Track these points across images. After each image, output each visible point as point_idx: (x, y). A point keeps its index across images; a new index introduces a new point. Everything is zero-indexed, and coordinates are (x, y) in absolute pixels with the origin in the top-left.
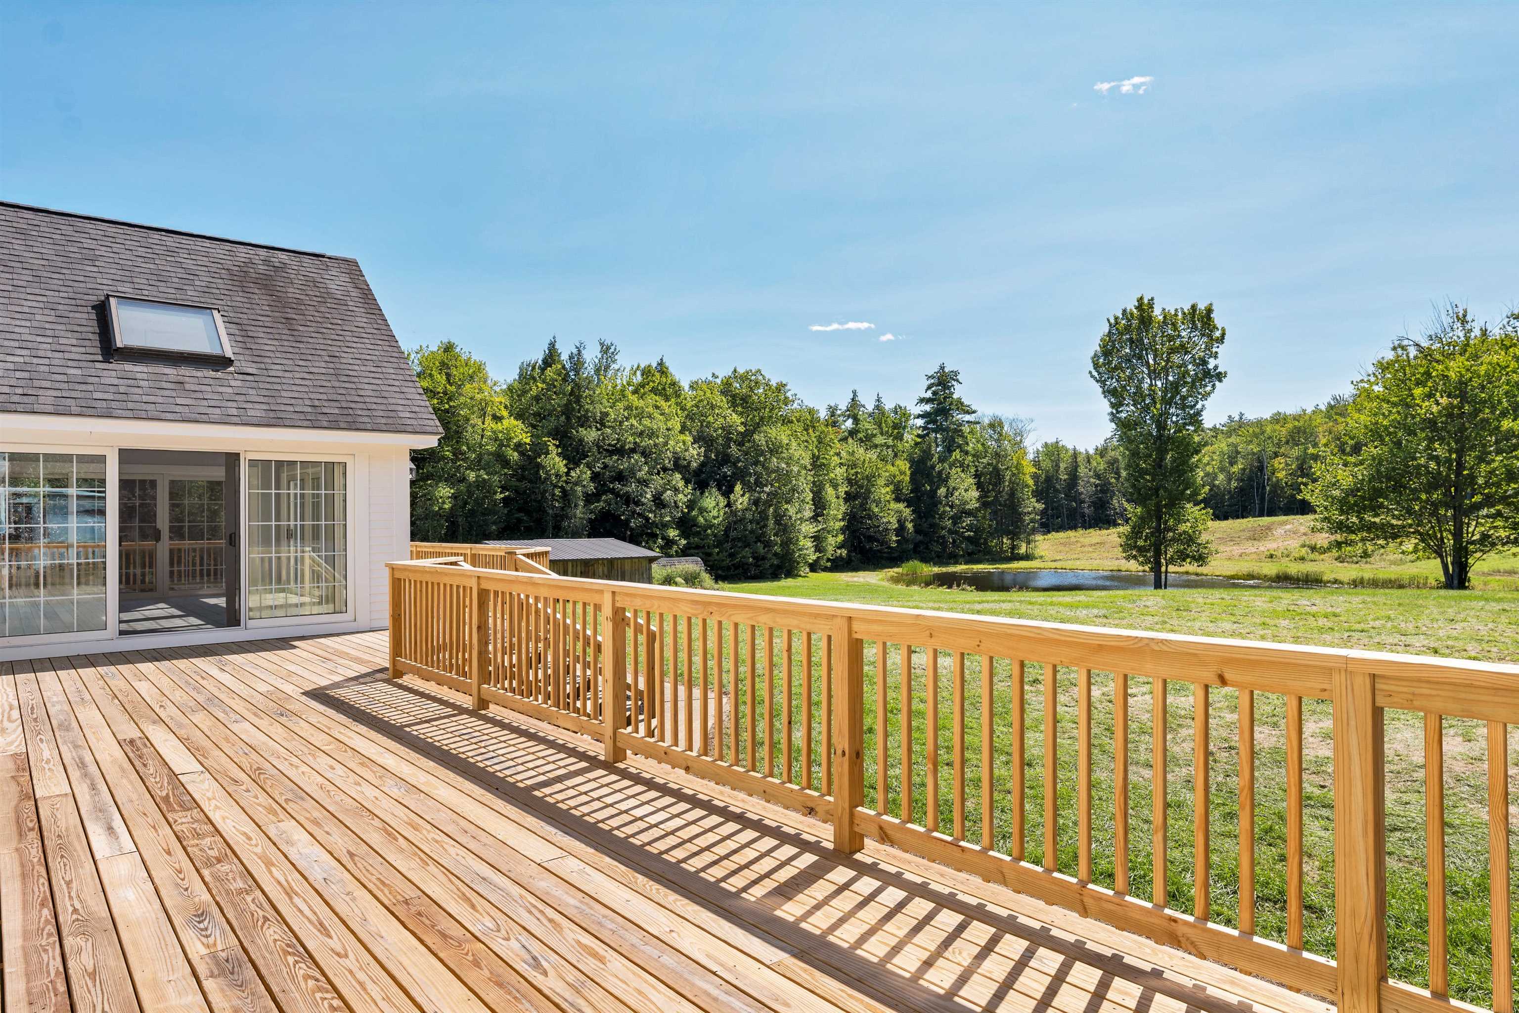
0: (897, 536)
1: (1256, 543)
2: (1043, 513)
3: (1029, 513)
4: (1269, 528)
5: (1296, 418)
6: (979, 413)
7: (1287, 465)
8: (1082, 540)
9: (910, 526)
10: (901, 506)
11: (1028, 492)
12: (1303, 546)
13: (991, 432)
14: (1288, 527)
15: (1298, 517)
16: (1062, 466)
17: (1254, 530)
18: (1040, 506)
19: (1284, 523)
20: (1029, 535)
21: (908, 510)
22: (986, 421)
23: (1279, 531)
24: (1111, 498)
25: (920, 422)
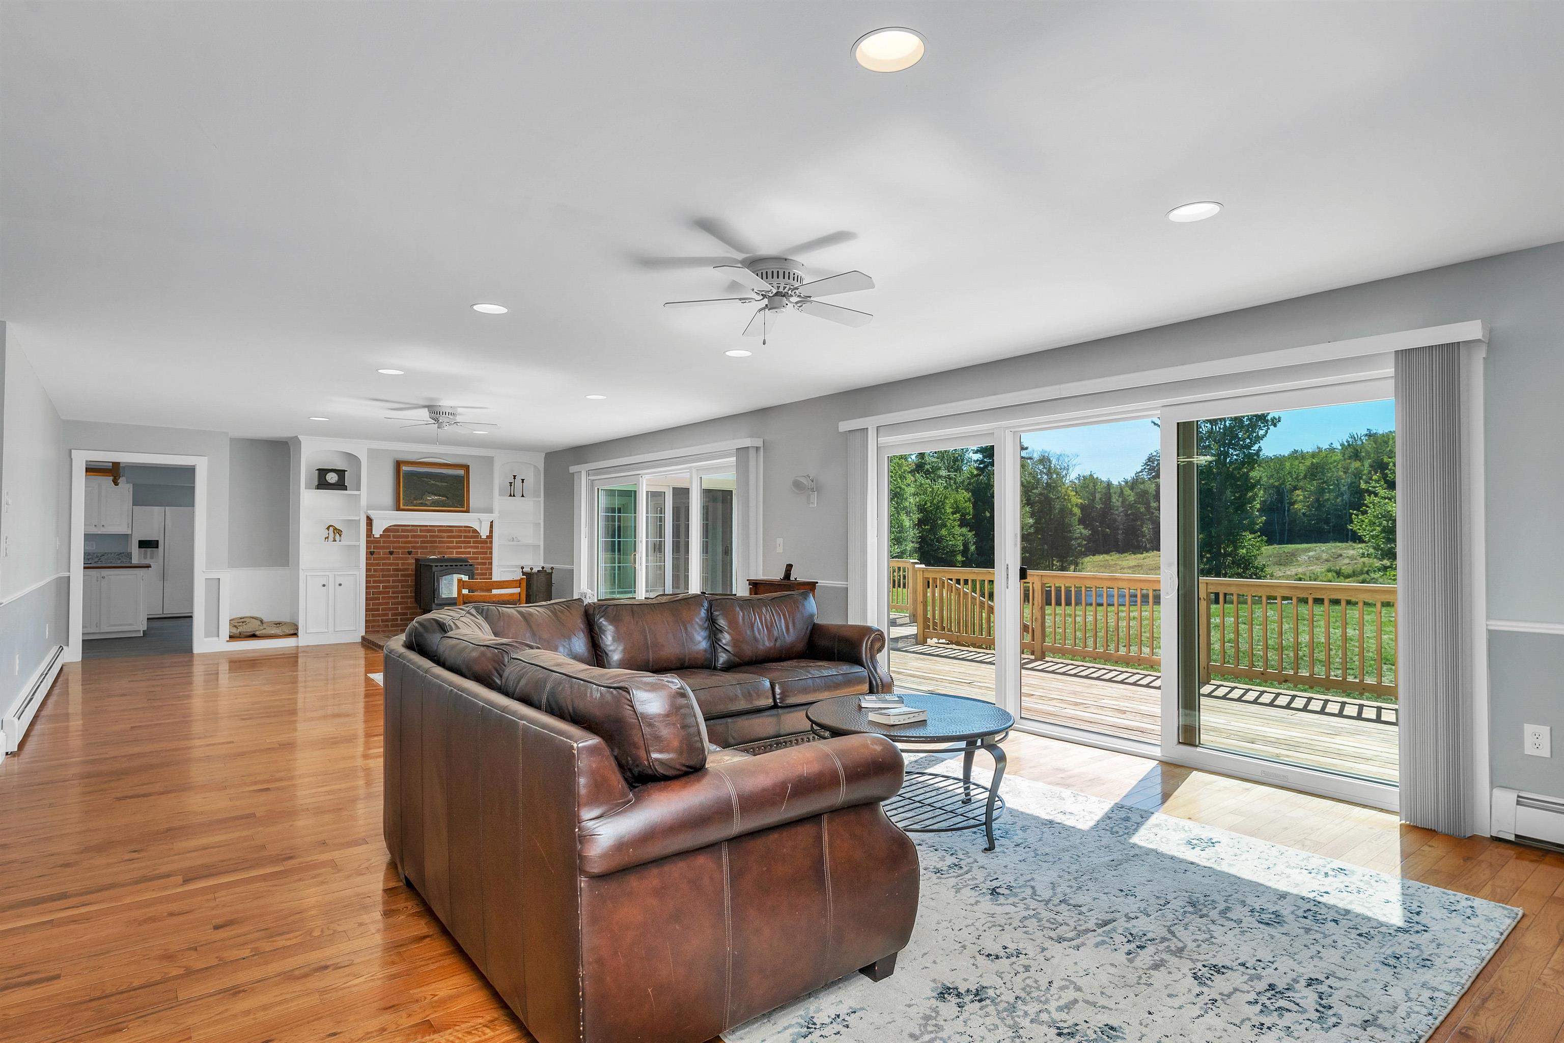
0: (963, 556)
1: (1282, 567)
2: (1089, 539)
3: (1076, 539)
4: (1293, 554)
5: (1313, 455)
6: (1030, 450)
7: (1305, 497)
8: (1120, 563)
9: (973, 548)
10: (964, 530)
11: (1075, 520)
12: (1329, 571)
13: (1041, 467)
14: (1311, 554)
15: (1319, 545)
16: (1098, 496)
17: (1279, 556)
18: (1086, 532)
19: (1309, 550)
20: (1077, 558)
21: (970, 535)
22: (1036, 456)
23: (1303, 558)
24: (1142, 526)
25: (979, 456)
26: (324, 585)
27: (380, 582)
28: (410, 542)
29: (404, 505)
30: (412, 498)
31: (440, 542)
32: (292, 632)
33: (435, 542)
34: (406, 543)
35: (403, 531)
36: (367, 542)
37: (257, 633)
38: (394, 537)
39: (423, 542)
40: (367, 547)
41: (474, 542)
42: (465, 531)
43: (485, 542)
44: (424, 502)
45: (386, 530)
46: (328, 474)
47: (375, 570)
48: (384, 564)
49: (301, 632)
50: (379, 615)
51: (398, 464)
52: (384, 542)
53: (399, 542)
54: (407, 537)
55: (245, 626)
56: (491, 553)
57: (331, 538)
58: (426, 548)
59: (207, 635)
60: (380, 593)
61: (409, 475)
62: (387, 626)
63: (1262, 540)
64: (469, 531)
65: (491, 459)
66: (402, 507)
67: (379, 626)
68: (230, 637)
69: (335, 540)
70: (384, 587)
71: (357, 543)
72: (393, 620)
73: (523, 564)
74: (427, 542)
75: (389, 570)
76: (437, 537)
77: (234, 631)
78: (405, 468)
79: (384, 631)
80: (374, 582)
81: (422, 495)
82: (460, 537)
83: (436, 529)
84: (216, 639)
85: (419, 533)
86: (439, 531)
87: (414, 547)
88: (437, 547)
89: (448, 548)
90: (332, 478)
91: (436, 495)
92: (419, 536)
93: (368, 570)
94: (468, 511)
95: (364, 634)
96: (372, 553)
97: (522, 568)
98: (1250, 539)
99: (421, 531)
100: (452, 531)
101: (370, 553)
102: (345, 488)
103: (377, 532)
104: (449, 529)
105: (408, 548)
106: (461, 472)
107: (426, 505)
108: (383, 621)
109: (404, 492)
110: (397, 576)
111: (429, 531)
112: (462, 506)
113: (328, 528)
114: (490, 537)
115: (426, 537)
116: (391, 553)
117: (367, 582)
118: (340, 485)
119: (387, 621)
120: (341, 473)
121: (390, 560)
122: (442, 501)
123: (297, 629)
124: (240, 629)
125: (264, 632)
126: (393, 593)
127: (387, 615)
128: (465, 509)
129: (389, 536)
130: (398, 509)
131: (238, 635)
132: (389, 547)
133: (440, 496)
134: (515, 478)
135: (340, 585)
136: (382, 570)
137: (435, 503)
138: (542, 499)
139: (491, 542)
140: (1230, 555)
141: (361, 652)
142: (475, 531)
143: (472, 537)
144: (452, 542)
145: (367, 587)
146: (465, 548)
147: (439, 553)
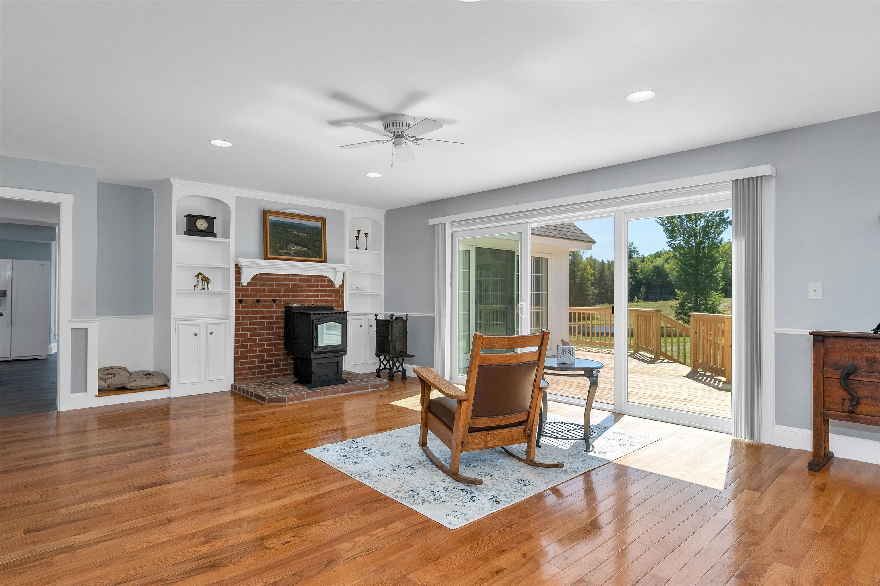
2: (596, 295)
11: (590, 284)
18: (596, 291)
26: (196, 334)
27: (248, 330)
28: (275, 291)
29: (271, 254)
30: (278, 248)
31: (301, 291)
32: (163, 383)
33: (296, 291)
34: (271, 291)
35: (269, 279)
36: (236, 290)
37: (128, 386)
38: (261, 285)
39: (286, 291)
40: (236, 296)
41: (330, 291)
42: (322, 281)
43: (337, 291)
44: (288, 251)
45: (253, 279)
46: (198, 221)
47: (243, 318)
48: (252, 312)
49: (172, 384)
50: (247, 363)
51: (265, 213)
52: (252, 290)
53: (264, 290)
54: (272, 285)
55: (113, 379)
56: (343, 301)
57: (200, 286)
58: (288, 296)
59: (74, 390)
60: (248, 341)
61: (275, 225)
62: (254, 373)
63: (722, 296)
64: (325, 281)
65: (342, 213)
66: (269, 256)
67: (247, 374)
68: (99, 390)
69: (204, 289)
70: (252, 335)
71: (226, 291)
72: (260, 367)
73: (376, 312)
74: (290, 291)
75: (256, 318)
76: (298, 285)
77: (104, 384)
78: (271, 218)
79: (251, 379)
80: (243, 330)
81: (287, 245)
82: (317, 286)
83: (297, 278)
84: (84, 394)
85: (282, 282)
86: (300, 280)
87: (278, 296)
88: (297, 296)
89: (308, 296)
90: (201, 225)
91: (298, 245)
92: (283, 285)
93: (236, 318)
94: (325, 262)
95: (233, 382)
96: (240, 301)
97: (376, 315)
98: (715, 295)
99: (284, 280)
100: (310, 281)
101: (239, 301)
102: (214, 235)
103: (245, 280)
104: (308, 279)
105: (273, 296)
106: (319, 224)
107: (289, 255)
108: (250, 368)
109: (270, 241)
110: (263, 323)
111: (291, 280)
112: (320, 256)
113: (197, 276)
114: (342, 286)
115: (288, 285)
116: (258, 301)
117: (236, 330)
118: (210, 232)
119: (254, 368)
120: (210, 220)
121: (257, 308)
122: (304, 251)
123: (169, 380)
124: (109, 382)
125: (134, 384)
126: (259, 341)
127: (254, 362)
128: (323, 259)
129: (256, 285)
130: (266, 257)
131: (106, 388)
132: (255, 296)
133: (301, 246)
134: (358, 233)
135: (211, 333)
136: (250, 318)
137: (298, 253)
138: (383, 252)
139: (343, 291)
140: (703, 304)
141: (231, 401)
142: (330, 281)
143: (328, 286)
144: (310, 291)
145: (236, 336)
146: (322, 296)
147: (300, 301)
